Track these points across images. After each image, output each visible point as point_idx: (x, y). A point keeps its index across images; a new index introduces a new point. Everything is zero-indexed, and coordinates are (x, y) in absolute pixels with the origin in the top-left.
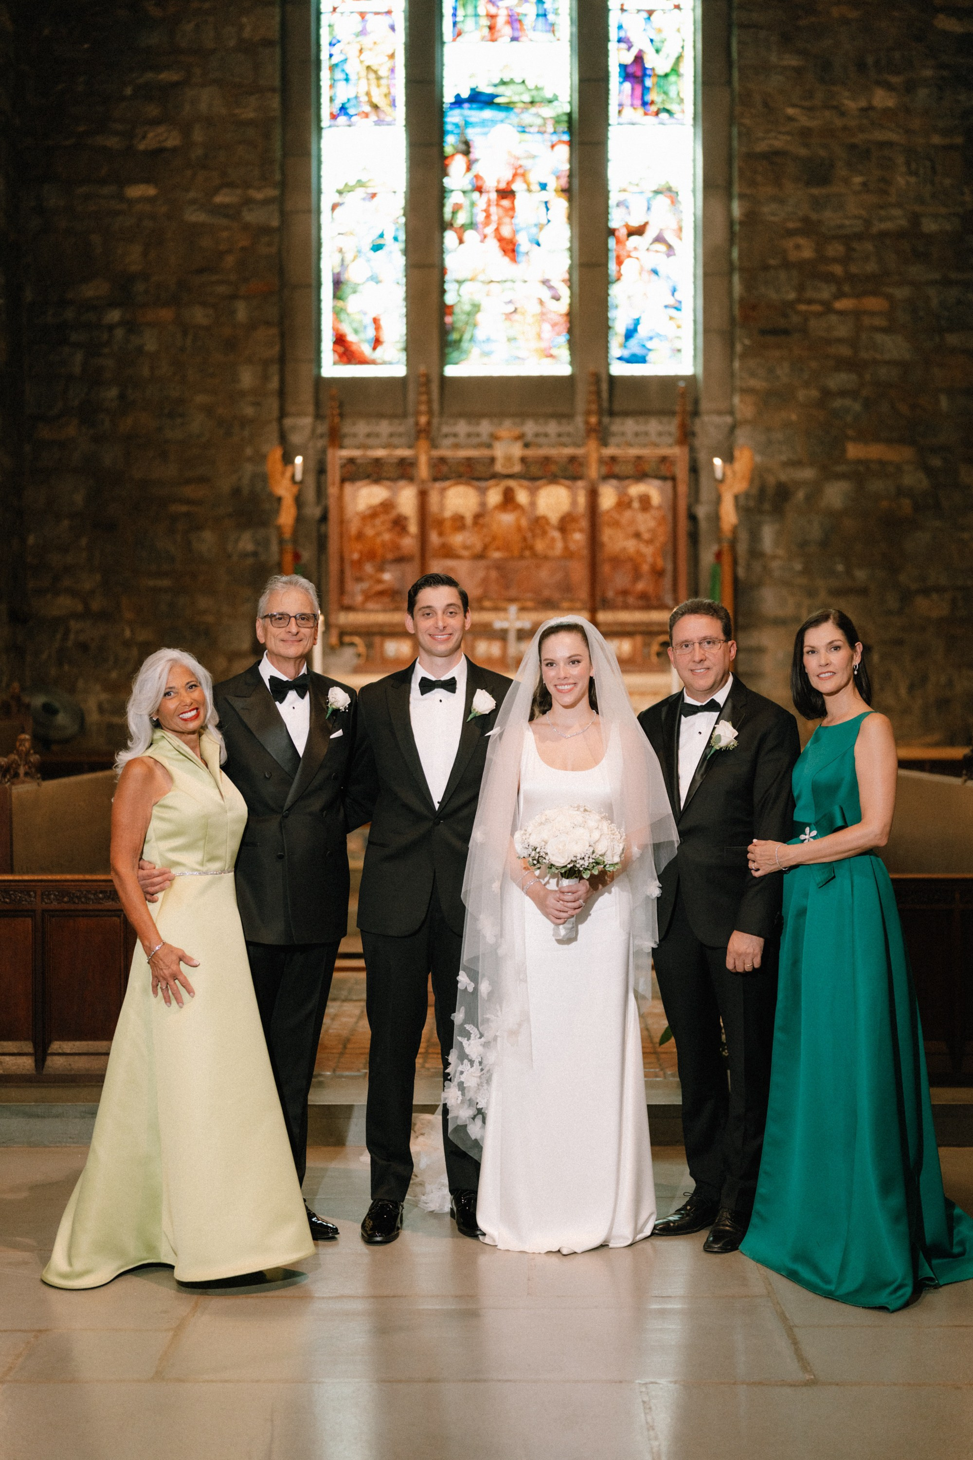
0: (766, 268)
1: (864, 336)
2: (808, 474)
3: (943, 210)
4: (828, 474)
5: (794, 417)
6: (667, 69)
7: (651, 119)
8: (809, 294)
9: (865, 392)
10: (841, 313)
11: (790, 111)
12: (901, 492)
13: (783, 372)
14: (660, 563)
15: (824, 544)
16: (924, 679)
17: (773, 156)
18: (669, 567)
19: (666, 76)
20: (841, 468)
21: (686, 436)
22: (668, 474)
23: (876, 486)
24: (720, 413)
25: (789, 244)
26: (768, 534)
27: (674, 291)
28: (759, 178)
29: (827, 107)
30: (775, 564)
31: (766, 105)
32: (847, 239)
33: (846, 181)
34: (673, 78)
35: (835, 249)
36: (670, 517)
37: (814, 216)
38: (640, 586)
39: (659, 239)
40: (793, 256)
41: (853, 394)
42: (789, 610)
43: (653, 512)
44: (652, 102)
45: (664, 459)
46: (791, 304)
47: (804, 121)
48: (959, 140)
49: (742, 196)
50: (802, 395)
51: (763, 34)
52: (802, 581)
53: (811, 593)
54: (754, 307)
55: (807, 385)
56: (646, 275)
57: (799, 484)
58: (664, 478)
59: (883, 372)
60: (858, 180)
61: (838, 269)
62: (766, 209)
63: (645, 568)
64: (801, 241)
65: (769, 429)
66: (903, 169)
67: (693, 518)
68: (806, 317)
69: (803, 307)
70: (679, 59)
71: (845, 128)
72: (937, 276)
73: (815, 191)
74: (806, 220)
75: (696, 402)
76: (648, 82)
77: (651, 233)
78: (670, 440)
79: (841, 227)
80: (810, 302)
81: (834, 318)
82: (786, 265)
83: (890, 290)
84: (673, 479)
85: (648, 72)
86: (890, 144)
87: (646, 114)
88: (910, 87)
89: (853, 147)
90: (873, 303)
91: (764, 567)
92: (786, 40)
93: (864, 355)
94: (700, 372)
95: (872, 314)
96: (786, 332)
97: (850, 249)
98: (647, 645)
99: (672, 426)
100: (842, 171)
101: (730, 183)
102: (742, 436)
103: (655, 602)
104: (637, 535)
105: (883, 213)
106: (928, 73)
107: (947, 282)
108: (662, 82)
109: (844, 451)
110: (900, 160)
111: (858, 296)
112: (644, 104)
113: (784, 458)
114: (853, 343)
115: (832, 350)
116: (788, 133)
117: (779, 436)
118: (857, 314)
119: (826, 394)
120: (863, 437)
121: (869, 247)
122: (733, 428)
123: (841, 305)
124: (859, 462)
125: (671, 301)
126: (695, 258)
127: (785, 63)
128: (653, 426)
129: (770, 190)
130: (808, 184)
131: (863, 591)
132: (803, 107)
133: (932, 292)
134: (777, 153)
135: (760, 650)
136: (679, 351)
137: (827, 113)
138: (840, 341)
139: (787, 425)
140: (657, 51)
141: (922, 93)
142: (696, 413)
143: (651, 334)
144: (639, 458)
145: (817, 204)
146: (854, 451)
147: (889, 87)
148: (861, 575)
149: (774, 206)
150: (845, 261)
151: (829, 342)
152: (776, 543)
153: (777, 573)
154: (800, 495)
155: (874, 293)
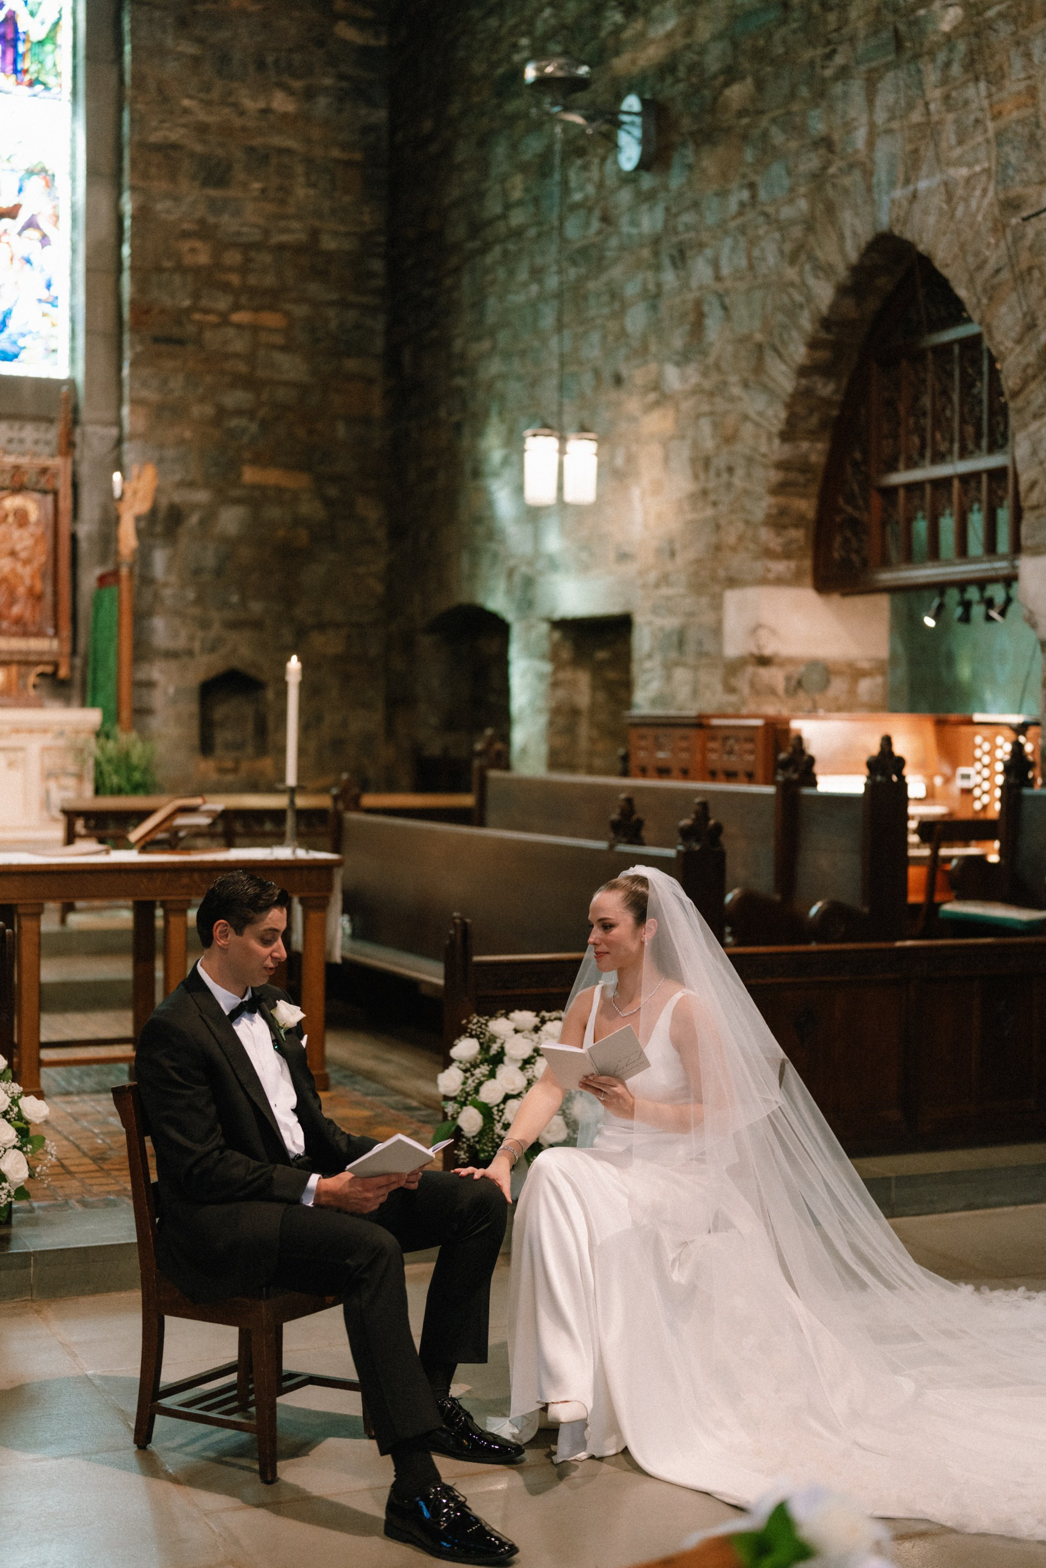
0: (159, 270)
1: (262, 352)
2: (202, 496)
3: (342, 229)
4: (223, 498)
5: (188, 434)
6: (41, 36)
7: (24, 89)
8: (204, 303)
9: (262, 412)
10: (239, 326)
11: (186, 102)
12: (297, 521)
13: (177, 384)
14: (38, 586)
15: (219, 572)
16: (319, 719)
17: (168, 149)
18: (49, 590)
19: (41, 43)
20: (236, 493)
21: (68, 446)
22: (49, 487)
23: (273, 513)
24: (106, 424)
25: (185, 245)
26: (160, 558)
27: (49, 286)
28: (153, 171)
29: (223, 103)
30: (167, 592)
31: (160, 91)
32: (247, 247)
33: (245, 186)
34: (49, 47)
35: (233, 257)
36: (49, 534)
37: (212, 220)
38: (16, 610)
39: (31, 224)
40: (188, 260)
41: (251, 414)
42: (181, 643)
43: (32, 529)
44: (26, 72)
45: (44, 471)
46: (188, 311)
47: (202, 116)
48: (358, 156)
49: (133, 189)
50: (196, 411)
51: (157, 14)
52: (196, 611)
53: (205, 624)
54: (147, 312)
55: (202, 400)
56: (17, 263)
57: (194, 507)
58: (45, 492)
59: (281, 394)
60: (257, 185)
61: (235, 279)
62: (159, 206)
63: (21, 590)
64: (198, 244)
65: (161, 446)
66: (301, 179)
67: (74, 538)
68: (201, 327)
69: (197, 316)
70: (56, 24)
71: (244, 129)
72: (334, 296)
73: (213, 192)
74: (202, 222)
75: (75, 410)
76: (21, 48)
77: (23, 217)
78: (47, 450)
79: (239, 234)
80: (206, 311)
81: (231, 332)
82: (180, 268)
83: (288, 307)
84: (56, 493)
85: (22, 37)
86: (288, 151)
87: (19, 83)
88: (309, 94)
89: (251, 150)
90: (271, 319)
91: (156, 595)
92: (183, 23)
93: (261, 373)
94: (80, 377)
95: (270, 330)
96: (180, 342)
97: (248, 260)
98: (22, 677)
99: (53, 434)
100: (239, 174)
101: (119, 171)
102: (130, 452)
103: (32, 628)
104: (13, 554)
105: (282, 224)
106: (328, 81)
107: (343, 304)
108: (36, 49)
109: (239, 475)
110: (300, 169)
111: (257, 309)
112: (15, 71)
113: (178, 477)
114: (250, 358)
115: (228, 365)
116: (184, 126)
117: (170, 453)
118: (255, 329)
119: (222, 413)
120: (258, 460)
121: (266, 258)
122: (119, 441)
123: (237, 317)
124: (254, 487)
125: (44, 294)
126: (74, 251)
127: (179, 49)
128: (29, 432)
129: (163, 185)
130: (205, 183)
131: (257, 624)
132: (202, 101)
133: (331, 313)
134: (174, 146)
135: (150, 684)
136: (54, 351)
137: (227, 110)
138: (237, 355)
139: (181, 442)
140: (32, 14)
141: (322, 102)
142: (75, 421)
143: (24, 330)
144: (17, 468)
145: (215, 207)
146: (250, 475)
147: (290, 91)
148: (256, 607)
149: (168, 204)
150: (244, 270)
151: (227, 356)
152: (169, 569)
153: (169, 602)
154: (194, 519)
155: (272, 308)
